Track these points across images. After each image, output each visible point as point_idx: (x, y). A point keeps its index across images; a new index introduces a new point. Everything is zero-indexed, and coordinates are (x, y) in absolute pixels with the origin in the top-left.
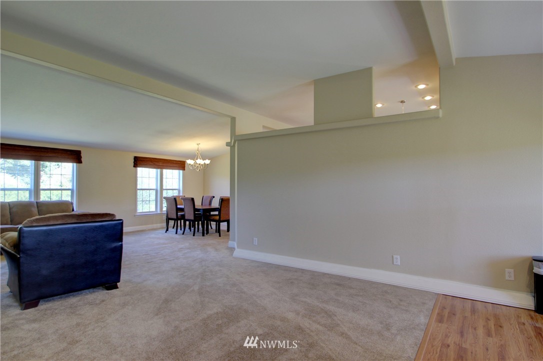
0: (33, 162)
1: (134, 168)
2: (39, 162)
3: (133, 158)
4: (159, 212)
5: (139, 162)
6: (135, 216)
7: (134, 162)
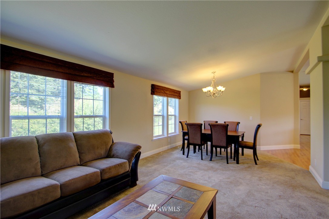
0: (65, 81)
1: (151, 95)
2: (72, 82)
3: (151, 86)
4: (166, 135)
5: (155, 90)
6: (152, 140)
7: (151, 90)
